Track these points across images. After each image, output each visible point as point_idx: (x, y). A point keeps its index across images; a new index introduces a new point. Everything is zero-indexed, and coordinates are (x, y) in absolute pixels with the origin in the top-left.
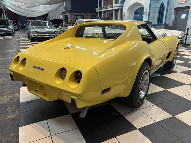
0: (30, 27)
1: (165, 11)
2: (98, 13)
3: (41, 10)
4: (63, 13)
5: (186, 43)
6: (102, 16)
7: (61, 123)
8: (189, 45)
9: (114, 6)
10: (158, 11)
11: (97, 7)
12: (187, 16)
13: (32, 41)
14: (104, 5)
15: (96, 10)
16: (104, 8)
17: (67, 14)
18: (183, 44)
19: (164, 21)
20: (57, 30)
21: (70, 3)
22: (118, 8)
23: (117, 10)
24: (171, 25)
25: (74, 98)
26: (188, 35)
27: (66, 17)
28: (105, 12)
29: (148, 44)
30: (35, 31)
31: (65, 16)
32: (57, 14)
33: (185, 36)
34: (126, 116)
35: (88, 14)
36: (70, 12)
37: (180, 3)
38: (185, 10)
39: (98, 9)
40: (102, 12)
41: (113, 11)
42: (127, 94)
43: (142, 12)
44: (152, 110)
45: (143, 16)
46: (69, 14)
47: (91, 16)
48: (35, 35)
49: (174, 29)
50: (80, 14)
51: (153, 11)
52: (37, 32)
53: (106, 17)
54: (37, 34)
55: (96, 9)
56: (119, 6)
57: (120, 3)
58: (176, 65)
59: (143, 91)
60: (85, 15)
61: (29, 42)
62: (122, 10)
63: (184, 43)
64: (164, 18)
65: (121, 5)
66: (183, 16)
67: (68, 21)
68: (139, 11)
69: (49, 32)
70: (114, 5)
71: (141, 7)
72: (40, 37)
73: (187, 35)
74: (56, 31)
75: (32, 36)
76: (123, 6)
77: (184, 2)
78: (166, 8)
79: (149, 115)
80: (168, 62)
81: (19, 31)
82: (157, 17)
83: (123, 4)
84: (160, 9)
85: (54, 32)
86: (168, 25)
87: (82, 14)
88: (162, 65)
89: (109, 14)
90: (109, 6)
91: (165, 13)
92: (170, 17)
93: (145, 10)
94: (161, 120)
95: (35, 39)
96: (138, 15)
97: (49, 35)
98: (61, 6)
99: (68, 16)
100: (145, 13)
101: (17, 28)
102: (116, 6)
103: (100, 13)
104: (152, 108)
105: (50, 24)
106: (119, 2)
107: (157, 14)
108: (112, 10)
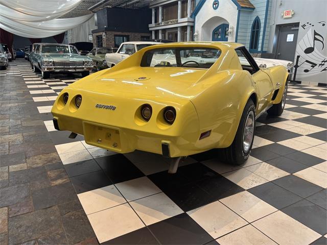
0: (40, 54)
1: (262, 29)
2: (153, 32)
3: (55, 27)
4: (94, 32)
5: (296, 80)
6: (160, 37)
7: (137, 187)
8: (300, 82)
9: (179, 22)
10: (250, 30)
11: (151, 23)
12: (295, 38)
13: (44, 78)
14: (163, 20)
15: (149, 28)
16: (163, 24)
17: (101, 33)
18: (291, 81)
19: (260, 45)
20: (87, 60)
21: (106, 15)
22: (186, 24)
23: (184, 29)
24: (271, 51)
25: (166, 143)
26: (298, 66)
27: (99, 38)
28: (164, 31)
29: (252, 74)
30: (51, 62)
31: (97, 36)
32: (82, 33)
33: (294, 68)
34: (227, 176)
35: (136, 34)
36: (106, 30)
37: (284, 17)
38: (293, 29)
39: (152, 26)
40: (160, 31)
41: (179, 29)
42: (228, 143)
43: (226, 32)
44: (260, 168)
45: (227, 38)
46: (104, 34)
47: (142, 37)
48: (51, 69)
49: (276, 59)
50: (123, 34)
51: (243, 30)
52: (54, 63)
53: (167, 39)
54: (54, 66)
55: (150, 25)
56: (188, 22)
57: (189, 16)
58: (284, 111)
59: (247, 142)
60: (131, 35)
61: (40, 79)
62: (193, 28)
63: (292, 79)
64: (260, 41)
65: (192, 20)
66: (290, 38)
67: (103, 46)
68: (220, 30)
69: (74, 63)
70: (180, 20)
71: (224, 24)
72: (58, 71)
73: (296, 66)
74: (86, 62)
75: (46, 70)
76: (194, 22)
77: (291, 16)
78: (262, 25)
79: (259, 174)
80: (274, 105)
81: (15, 61)
82: (250, 39)
83: (195, 18)
84: (254, 27)
85: (84, 63)
86: (266, 52)
87: (126, 34)
88: (264, 110)
89: (172, 33)
90: (172, 20)
91: (261, 33)
92: (269, 40)
93: (231, 28)
94: (275, 179)
95: (51, 74)
96: (218, 35)
97: (75, 69)
98: (89, 19)
99: (104, 37)
100: (230, 32)
101: (10, 57)
102: (183, 21)
103: (157, 32)
104: (260, 165)
105: (74, 50)
106: (187, 15)
107: (249, 34)
108: (177, 28)
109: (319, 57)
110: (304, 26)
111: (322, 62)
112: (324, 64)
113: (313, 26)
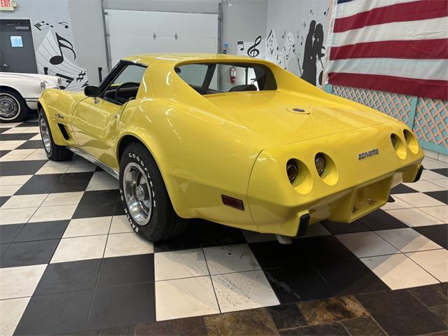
77: (13, 9)
109: (72, 68)
110: (38, 26)
111: (80, 75)
112: (82, 78)
113: (52, 26)
